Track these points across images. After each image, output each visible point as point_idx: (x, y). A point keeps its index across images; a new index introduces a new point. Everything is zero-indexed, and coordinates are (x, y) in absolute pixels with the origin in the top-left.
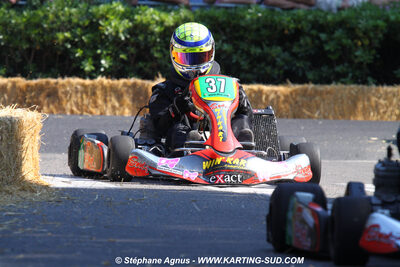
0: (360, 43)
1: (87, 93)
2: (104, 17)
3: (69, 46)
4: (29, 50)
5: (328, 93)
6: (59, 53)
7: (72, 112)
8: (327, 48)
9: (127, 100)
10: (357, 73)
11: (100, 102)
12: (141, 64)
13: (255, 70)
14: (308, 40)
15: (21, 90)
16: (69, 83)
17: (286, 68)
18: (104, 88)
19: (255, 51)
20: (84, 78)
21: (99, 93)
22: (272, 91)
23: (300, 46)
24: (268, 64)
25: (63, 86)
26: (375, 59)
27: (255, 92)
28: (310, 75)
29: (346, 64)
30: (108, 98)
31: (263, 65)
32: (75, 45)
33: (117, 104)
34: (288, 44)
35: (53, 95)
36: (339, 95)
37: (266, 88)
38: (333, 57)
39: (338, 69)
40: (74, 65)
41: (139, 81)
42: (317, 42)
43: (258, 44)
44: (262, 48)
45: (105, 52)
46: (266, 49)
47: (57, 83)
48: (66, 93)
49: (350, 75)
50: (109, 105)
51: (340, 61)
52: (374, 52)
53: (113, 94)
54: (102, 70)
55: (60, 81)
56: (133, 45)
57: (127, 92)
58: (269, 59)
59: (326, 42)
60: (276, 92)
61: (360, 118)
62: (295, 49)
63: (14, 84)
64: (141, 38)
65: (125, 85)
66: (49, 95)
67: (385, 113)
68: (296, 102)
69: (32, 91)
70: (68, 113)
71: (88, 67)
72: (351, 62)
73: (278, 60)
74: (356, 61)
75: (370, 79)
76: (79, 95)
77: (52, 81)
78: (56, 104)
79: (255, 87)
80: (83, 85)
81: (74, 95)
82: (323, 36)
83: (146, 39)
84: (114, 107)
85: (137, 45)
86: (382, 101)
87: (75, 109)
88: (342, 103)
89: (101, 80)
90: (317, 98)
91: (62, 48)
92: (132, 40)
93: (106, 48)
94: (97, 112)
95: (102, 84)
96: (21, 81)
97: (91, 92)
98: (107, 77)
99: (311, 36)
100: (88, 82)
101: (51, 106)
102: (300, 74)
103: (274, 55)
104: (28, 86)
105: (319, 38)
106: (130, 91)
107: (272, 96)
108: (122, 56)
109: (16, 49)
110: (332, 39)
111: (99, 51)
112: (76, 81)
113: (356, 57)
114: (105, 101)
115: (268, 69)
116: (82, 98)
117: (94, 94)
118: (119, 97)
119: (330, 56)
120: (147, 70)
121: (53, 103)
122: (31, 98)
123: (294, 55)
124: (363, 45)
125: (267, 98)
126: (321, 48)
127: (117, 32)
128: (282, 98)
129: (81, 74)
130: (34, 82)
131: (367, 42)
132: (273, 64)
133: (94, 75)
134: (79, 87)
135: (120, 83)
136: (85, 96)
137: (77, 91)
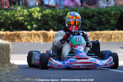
0: (112, 18)
2: (33, 12)
3: (23, 21)
5: (103, 34)
6: (20, 24)
7: (25, 42)
8: (102, 20)
9: (41, 37)
11: (33, 38)
12: (45, 26)
15: (9, 35)
16: (24, 33)
17: (90, 26)
18: (34, 34)
21: (33, 35)
23: (94, 19)
25: (22, 34)
26: (117, 23)
28: (97, 28)
29: (108, 25)
32: (25, 21)
33: (38, 39)
34: (90, 19)
39: (106, 26)
40: (25, 27)
41: (45, 32)
42: (99, 18)
45: (34, 23)
46: (84, 21)
48: (23, 36)
50: (36, 39)
51: (106, 24)
52: (117, 20)
54: (33, 28)
55: (21, 32)
57: (41, 35)
58: (85, 24)
59: (102, 18)
61: (113, 41)
62: (93, 20)
63: (6, 34)
65: (41, 33)
66: (17, 37)
68: (93, 37)
69: (12, 35)
70: (23, 42)
71: (29, 27)
72: (110, 24)
73: (87, 24)
75: (116, 29)
76: (27, 36)
77: (18, 32)
80: (28, 34)
82: (101, 16)
83: (46, 18)
84: (37, 40)
85: (44, 21)
87: (25, 41)
88: (107, 37)
90: (100, 35)
91: (21, 22)
92: (43, 19)
93: (35, 22)
94: (32, 41)
95: (33, 32)
97: (30, 35)
99: (97, 16)
100: (29, 32)
102: (95, 28)
108: (40, 24)
109: (7, 23)
110: (104, 17)
111: (32, 23)
113: (111, 22)
114: (35, 38)
115: (84, 27)
116: (27, 37)
117: (31, 36)
118: (39, 36)
119: (103, 22)
120: (47, 28)
121: (19, 39)
122: (12, 38)
123: (92, 22)
126: (100, 20)
127: (38, 17)
129: (27, 29)
131: (114, 18)
133: (31, 30)
134: (27, 34)
135: (39, 32)
136: (28, 37)
137: (26, 35)
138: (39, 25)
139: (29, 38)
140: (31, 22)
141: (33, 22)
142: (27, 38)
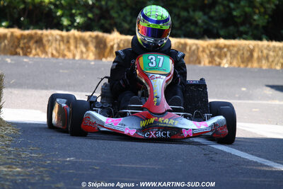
0: (257, 11)
1: (63, 41)
3: (52, 7)
4: (24, 9)
5: (233, 46)
6: (45, 12)
7: (52, 54)
8: (235, 13)
9: (92, 47)
10: (255, 32)
11: (72, 47)
12: (103, 21)
13: (183, 28)
14: (221, 8)
15: (17, 38)
16: (52, 35)
17: (205, 27)
18: (75, 38)
19: (184, 14)
20: (62, 30)
21: (72, 41)
22: (194, 44)
23: (216, 12)
24: (193, 24)
25: (47, 36)
26: (268, 22)
27: (182, 44)
28: (222, 33)
29: (248, 26)
30: (78, 45)
31: (189, 24)
32: (57, 6)
33: (84, 50)
34: (207, 10)
35: (39, 42)
36: (241, 48)
37: (190, 41)
38: (238, 20)
39: (242, 29)
40: (55, 21)
41: (100, 34)
42: (227, 9)
43: (186, 9)
44: (188, 12)
45: (78, 12)
46: (191, 13)
47: (42, 34)
48: (49, 41)
49: (250, 33)
50: (79, 50)
51: (243, 24)
52: (267, 17)
53: (81, 42)
54: (75, 24)
55: (45, 32)
56: (97, 7)
57: (92, 41)
58: (193, 20)
59: (234, 9)
60: (196, 45)
61: (255, 65)
62: (212, 14)
63: (12, 34)
64: (103, 3)
65: (90, 36)
66: (36, 42)
67: (273, 61)
68: (211, 52)
69: (24, 39)
70: (50, 55)
71: (65, 22)
72: (251, 24)
73: (200, 21)
74: (255, 23)
75: (264, 36)
76: (58, 43)
77: (39, 32)
78: (42, 48)
79: (182, 40)
80: (62, 37)
81: (54, 43)
82: (232, 5)
83: (107, 3)
84: (82, 52)
85: (100, 8)
86: (271, 53)
87: (54, 52)
88: (243, 54)
89: (74, 32)
90: (225, 50)
91: (47, 9)
92: (97, 4)
93: (79, 9)
94: (70, 55)
95: (74, 35)
96: (17, 32)
97: (67, 41)
98: (78, 30)
99: (223, 5)
100: (64, 33)
101: (38, 50)
102: (215, 31)
103: (197, 18)
104: (22, 35)
105: (229, 6)
106: (94, 41)
107: (194, 47)
108: (90, 15)
109: (15, 8)
110: (238, 8)
111: (74, 11)
112: (56, 32)
113: (254, 20)
114: (76, 47)
115: (192, 28)
116: (59, 45)
117: (68, 42)
118: (86, 44)
119: (236, 20)
120: (107, 25)
121: (39, 47)
122: (24, 44)
123: (211, 18)
124: (259, 12)
125: (190, 49)
126: (230, 14)
128: (201, 49)
129: (60, 27)
130: (26, 32)
131: (262, 10)
132: (196, 24)
133: (69, 28)
134: (58, 37)
135: (87, 34)
136: (61, 43)
137: (56, 40)
138: (89, 19)
139: (62, 47)
140: (71, 9)
141: (76, 10)
142: (58, 47)
